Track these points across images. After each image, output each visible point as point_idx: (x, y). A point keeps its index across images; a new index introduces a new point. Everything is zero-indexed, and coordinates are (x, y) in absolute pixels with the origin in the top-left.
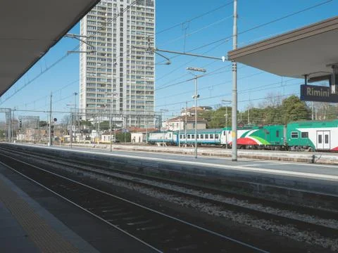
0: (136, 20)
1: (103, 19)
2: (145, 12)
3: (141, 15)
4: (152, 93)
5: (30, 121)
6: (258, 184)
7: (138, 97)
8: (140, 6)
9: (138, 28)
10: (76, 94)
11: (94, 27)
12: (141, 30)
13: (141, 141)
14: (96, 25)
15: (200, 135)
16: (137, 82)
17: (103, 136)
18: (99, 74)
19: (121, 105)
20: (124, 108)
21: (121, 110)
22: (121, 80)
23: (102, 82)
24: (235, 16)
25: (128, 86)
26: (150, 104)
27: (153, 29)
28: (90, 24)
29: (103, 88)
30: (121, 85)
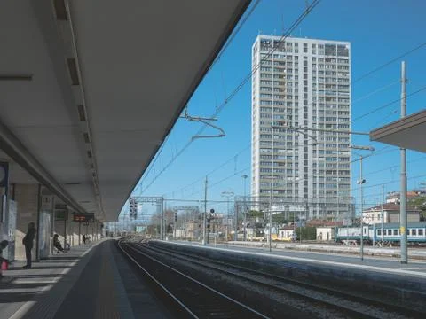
0: (324, 76)
1: (281, 77)
2: (337, 64)
3: (331, 69)
4: (348, 172)
5: (190, 212)
6: (403, 290)
7: (329, 179)
8: (330, 57)
9: (327, 86)
10: (246, 177)
11: (270, 88)
12: (331, 89)
13: (330, 238)
14: (272, 85)
15: (411, 230)
16: (327, 159)
17: (280, 232)
18: (276, 149)
19: (306, 190)
20: (310, 193)
21: (306, 196)
22: (306, 156)
23: (280, 159)
24: (403, 79)
25: (314, 164)
26: (344, 188)
27: (348, 86)
28: (264, 84)
29: (281, 167)
30: (306, 163)
